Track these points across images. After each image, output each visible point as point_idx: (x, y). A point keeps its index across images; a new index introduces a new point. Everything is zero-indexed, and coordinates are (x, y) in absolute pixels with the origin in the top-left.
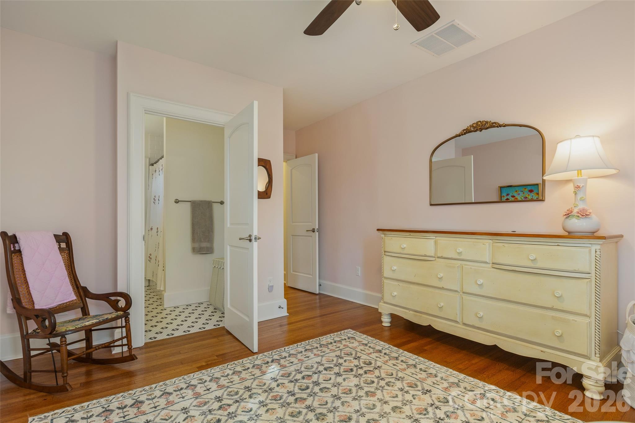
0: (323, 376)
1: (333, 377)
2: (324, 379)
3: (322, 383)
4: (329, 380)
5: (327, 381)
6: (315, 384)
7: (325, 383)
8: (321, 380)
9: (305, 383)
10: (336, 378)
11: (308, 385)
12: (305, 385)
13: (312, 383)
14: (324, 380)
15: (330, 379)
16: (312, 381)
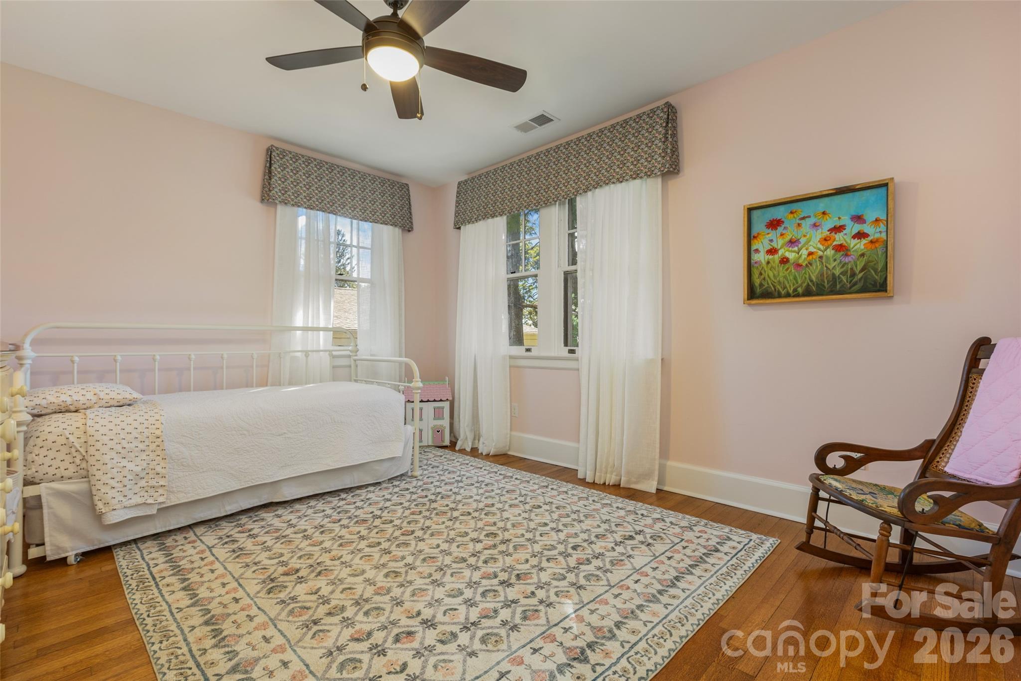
0: (459, 618)
1: (440, 617)
2: (456, 611)
3: (460, 604)
4: (447, 610)
5: (451, 609)
6: (472, 601)
7: (454, 605)
8: (463, 609)
9: (489, 602)
10: (434, 617)
11: (484, 599)
12: (488, 599)
13: (478, 603)
14: (456, 609)
15: (445, 613)
16: (477, 607)
